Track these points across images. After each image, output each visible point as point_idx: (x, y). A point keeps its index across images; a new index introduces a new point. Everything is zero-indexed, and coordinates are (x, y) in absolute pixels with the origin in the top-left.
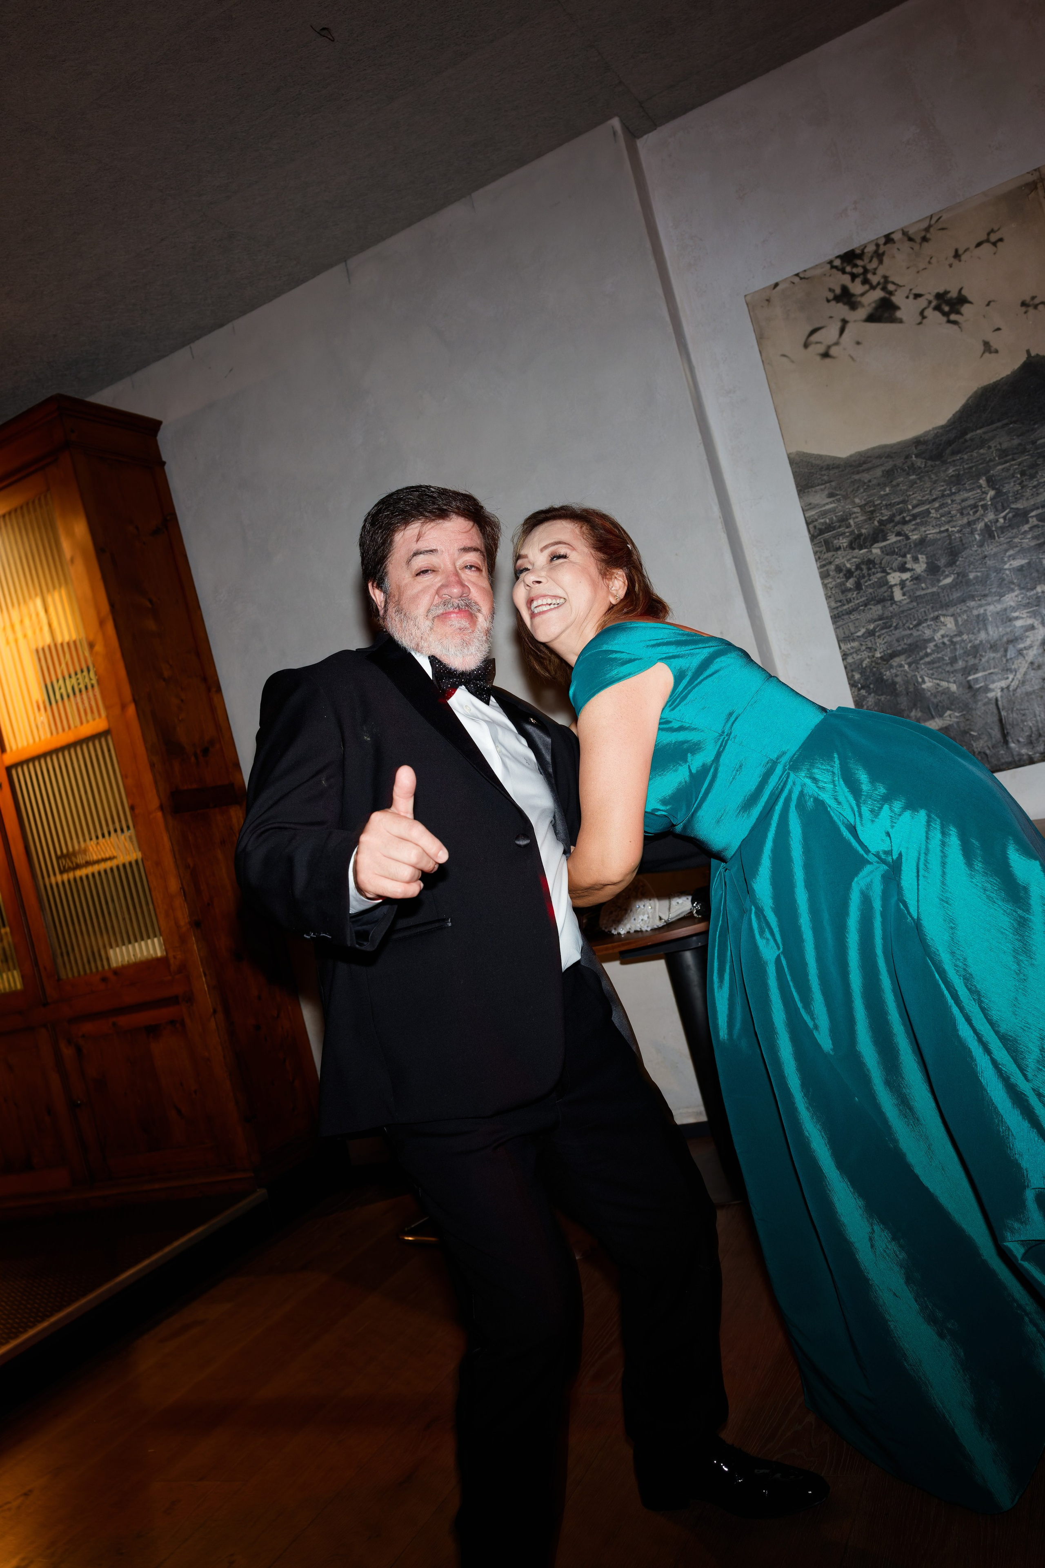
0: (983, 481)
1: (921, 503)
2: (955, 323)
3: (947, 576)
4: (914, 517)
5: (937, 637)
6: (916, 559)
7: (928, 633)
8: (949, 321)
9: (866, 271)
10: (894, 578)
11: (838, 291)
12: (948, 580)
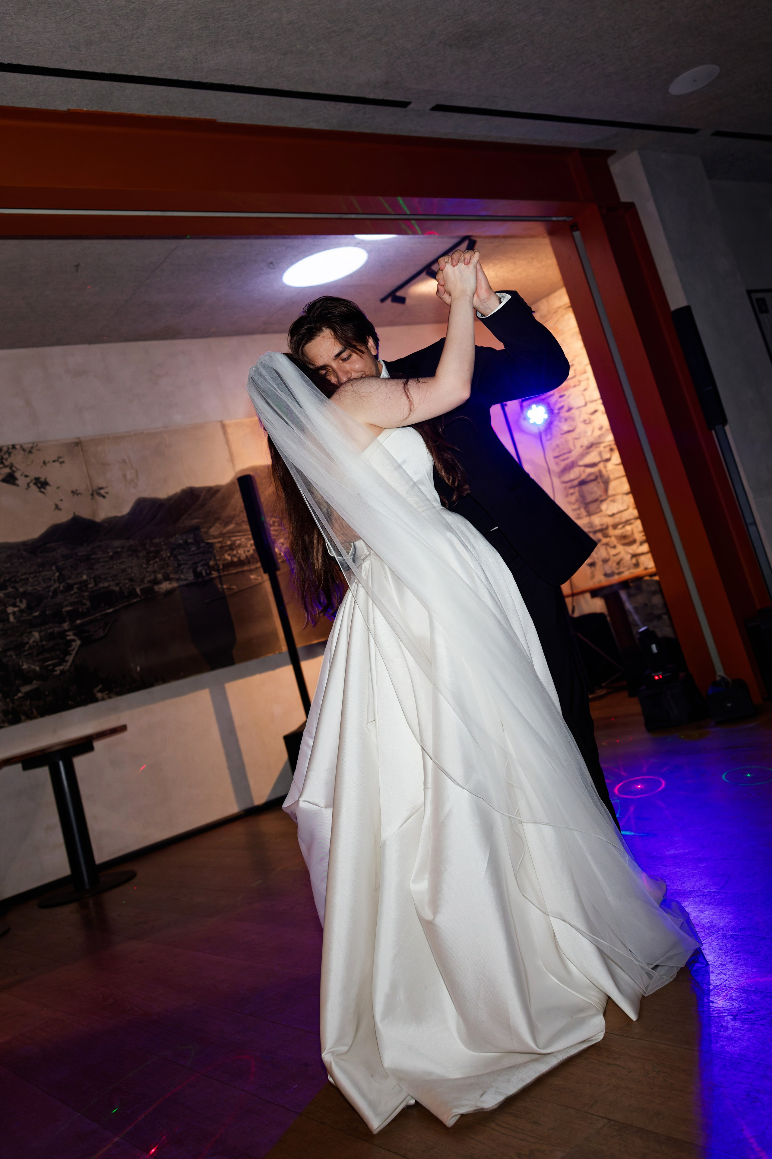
0: (54, 568)
1: (25, 574)
2: (43, 492)
3: (36, 612)
4: (21, 580)
5: (31, 641)
6: (21, 602)
7: (26, 640)
8: (41, 491)
9: (2, 458)
10: (10, 610)
12: (37, 614)
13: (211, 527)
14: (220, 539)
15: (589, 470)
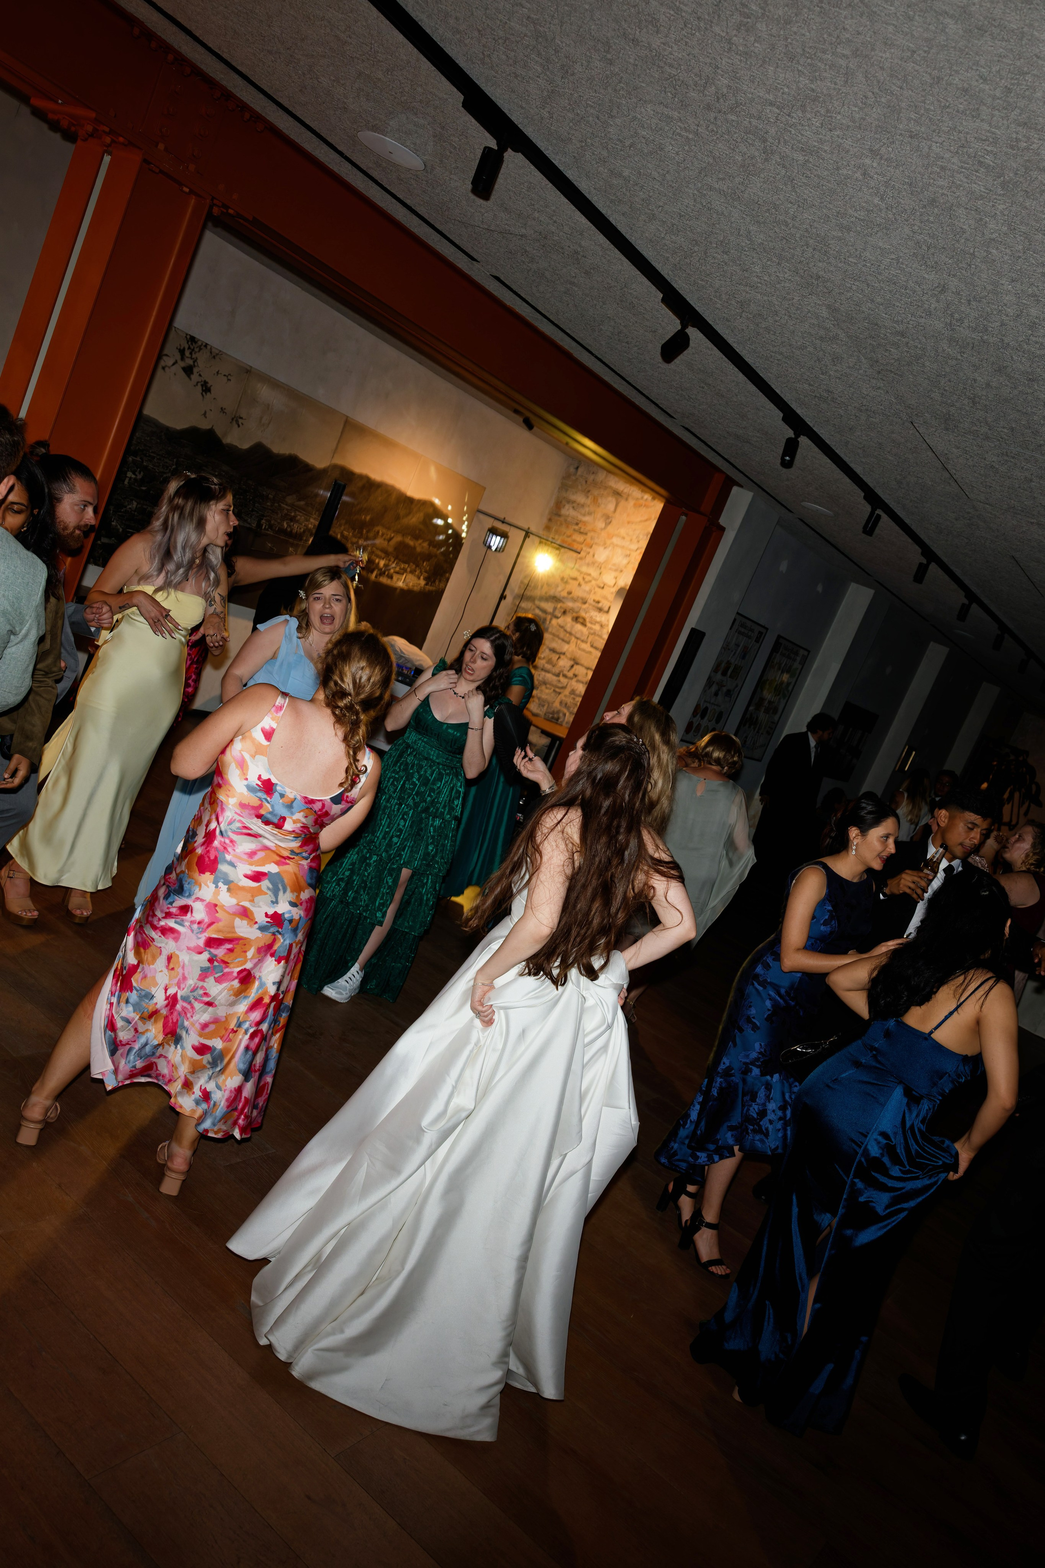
0: (175, 460)
1: (154, 453)
2: (203, 396)
8: (202, 394)
9: (193, 350)
10: (129, 474)
11: (182, 348)
12: (144, 488)
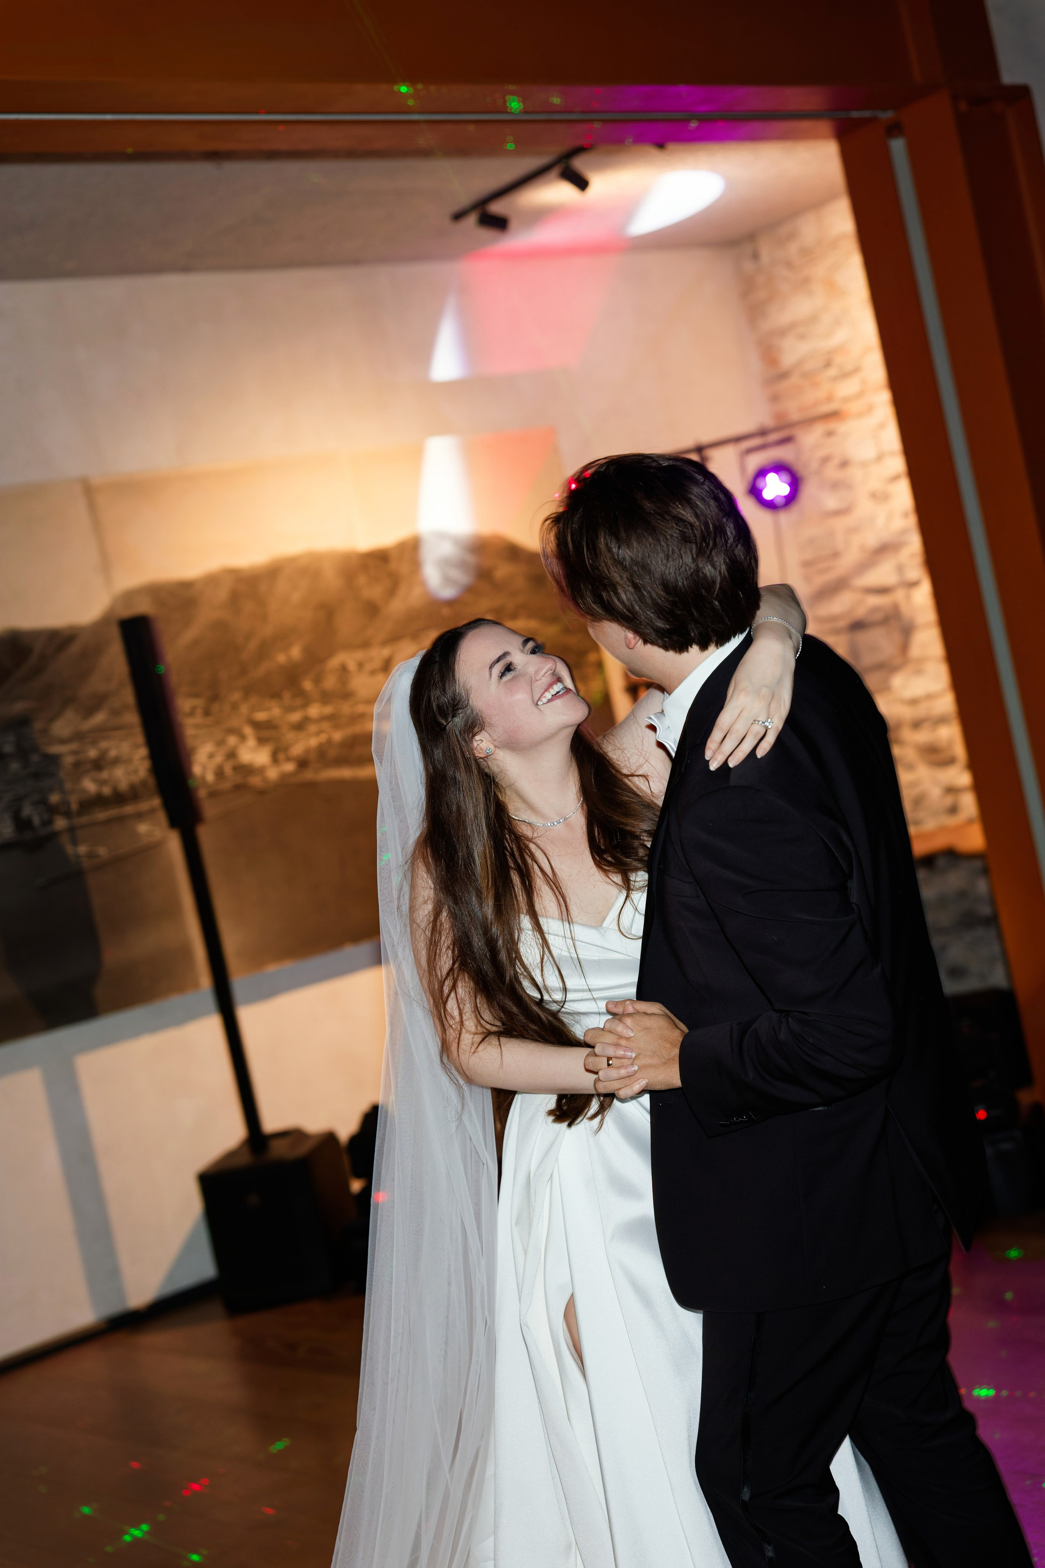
13: (52, 719)
14: (74, 746)
15: (874, 601)
